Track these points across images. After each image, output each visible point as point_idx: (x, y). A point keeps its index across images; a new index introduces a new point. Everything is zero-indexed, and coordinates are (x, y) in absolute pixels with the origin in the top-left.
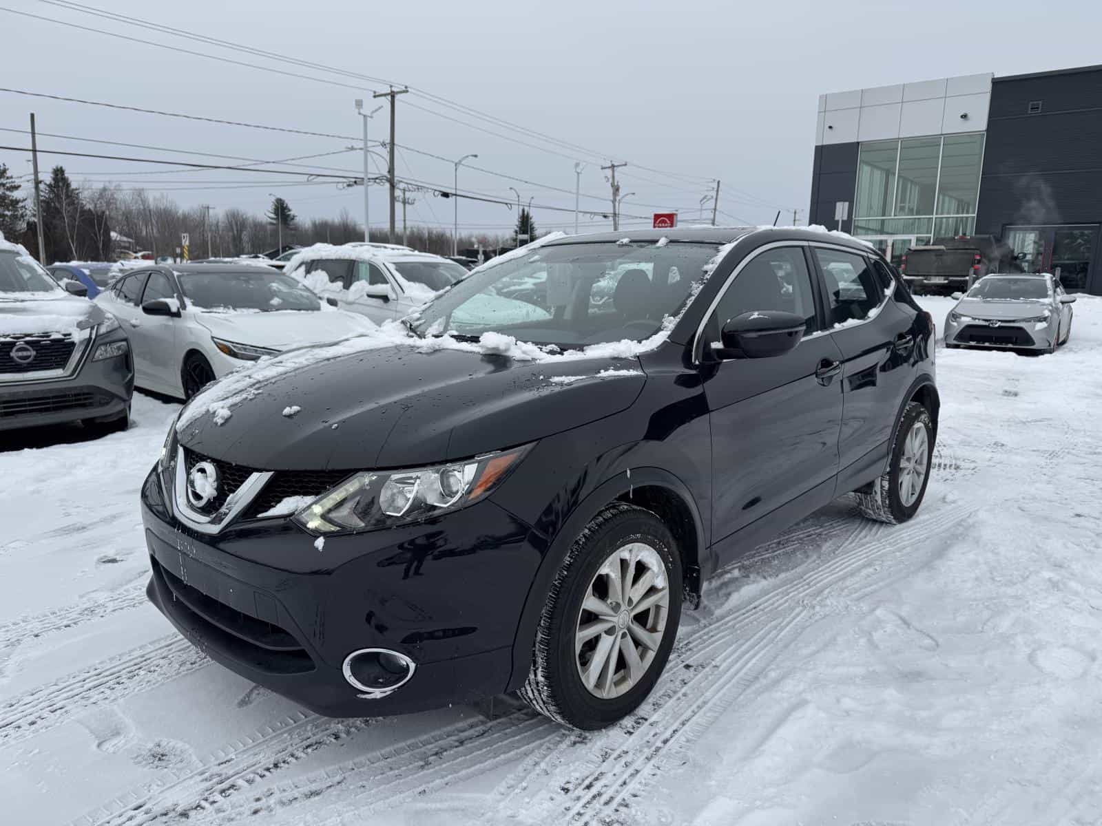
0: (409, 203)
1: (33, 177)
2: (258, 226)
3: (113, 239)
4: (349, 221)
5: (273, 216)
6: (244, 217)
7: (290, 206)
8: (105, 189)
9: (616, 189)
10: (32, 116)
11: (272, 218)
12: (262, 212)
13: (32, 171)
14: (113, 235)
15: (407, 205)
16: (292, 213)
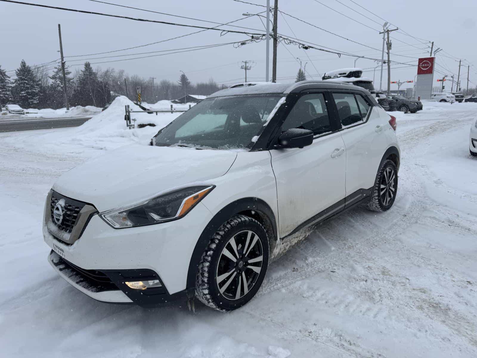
0: (248, 69)
1: (61, 60)
2: (174, 87)
3: (112, 95)
4: (213, 83)
5: (180, 83)
6: (169, 83)
7: (188, 78)
8: (107, 71)
9: (389, 46)
10: (59, 25)
11: (180, 84)
12: (176, 81)
13: (60, 57)
14: (112, 92)
15: (247, 70)
16: (188, 81)
